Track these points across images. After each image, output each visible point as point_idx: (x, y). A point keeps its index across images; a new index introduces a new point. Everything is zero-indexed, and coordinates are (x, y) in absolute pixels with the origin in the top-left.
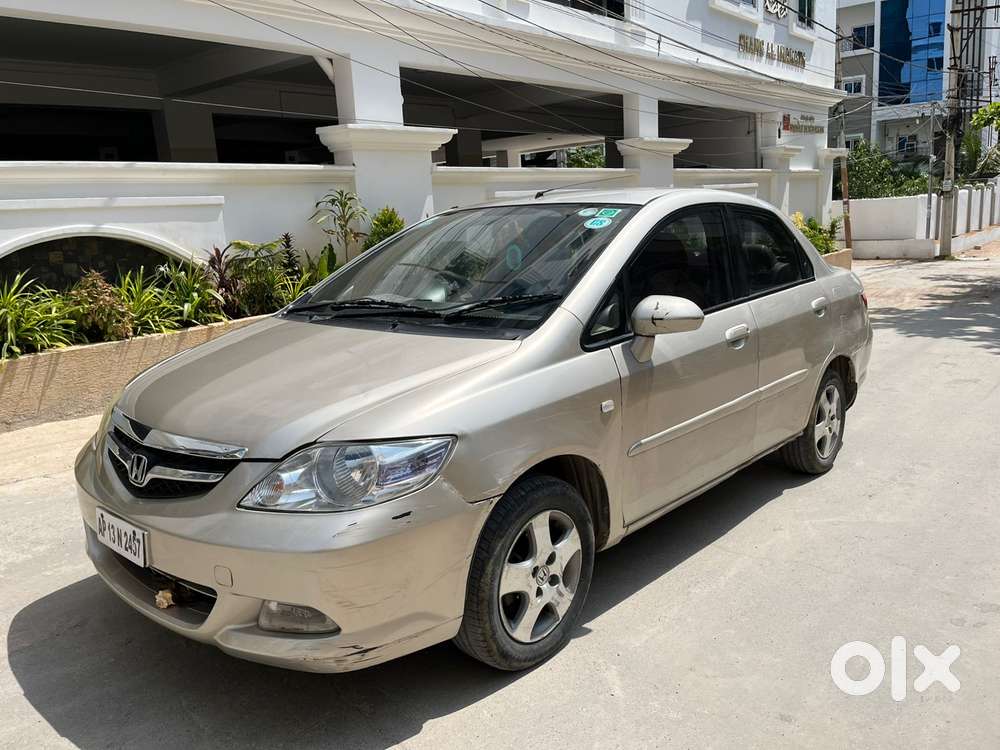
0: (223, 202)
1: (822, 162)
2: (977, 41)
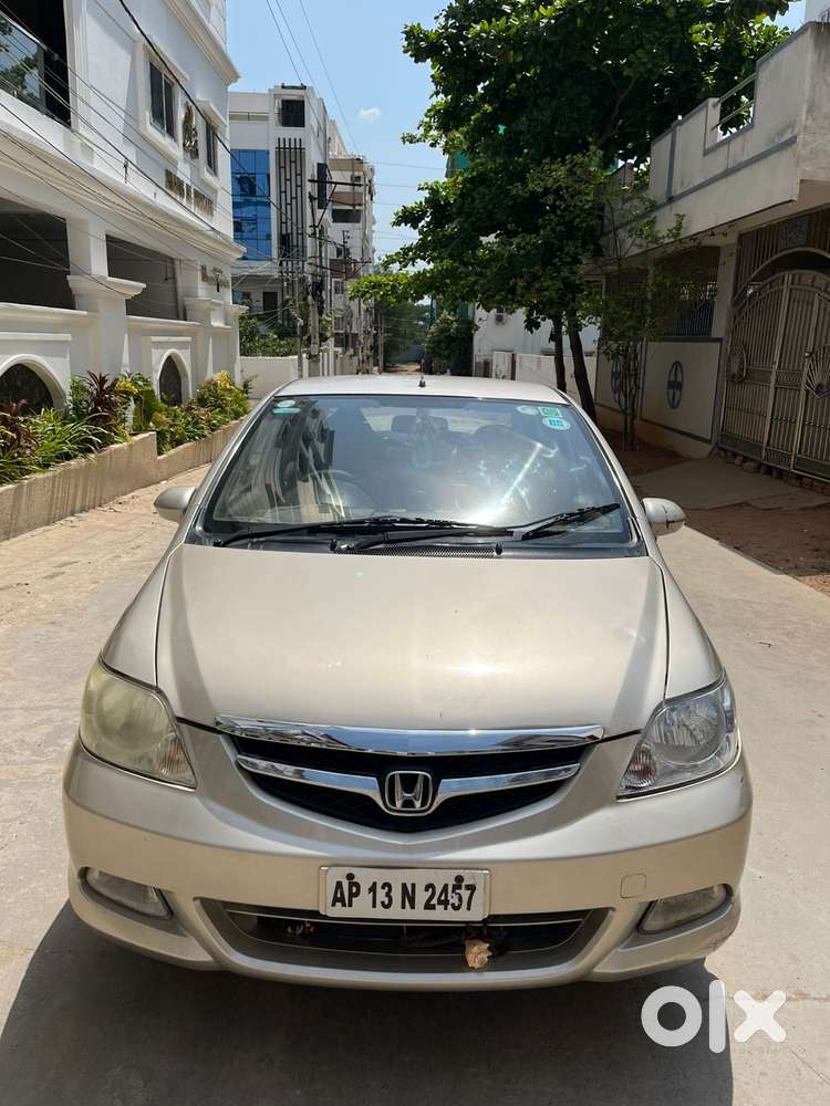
0: (70, 339)
1: (230, 318)
2: (299, 203)
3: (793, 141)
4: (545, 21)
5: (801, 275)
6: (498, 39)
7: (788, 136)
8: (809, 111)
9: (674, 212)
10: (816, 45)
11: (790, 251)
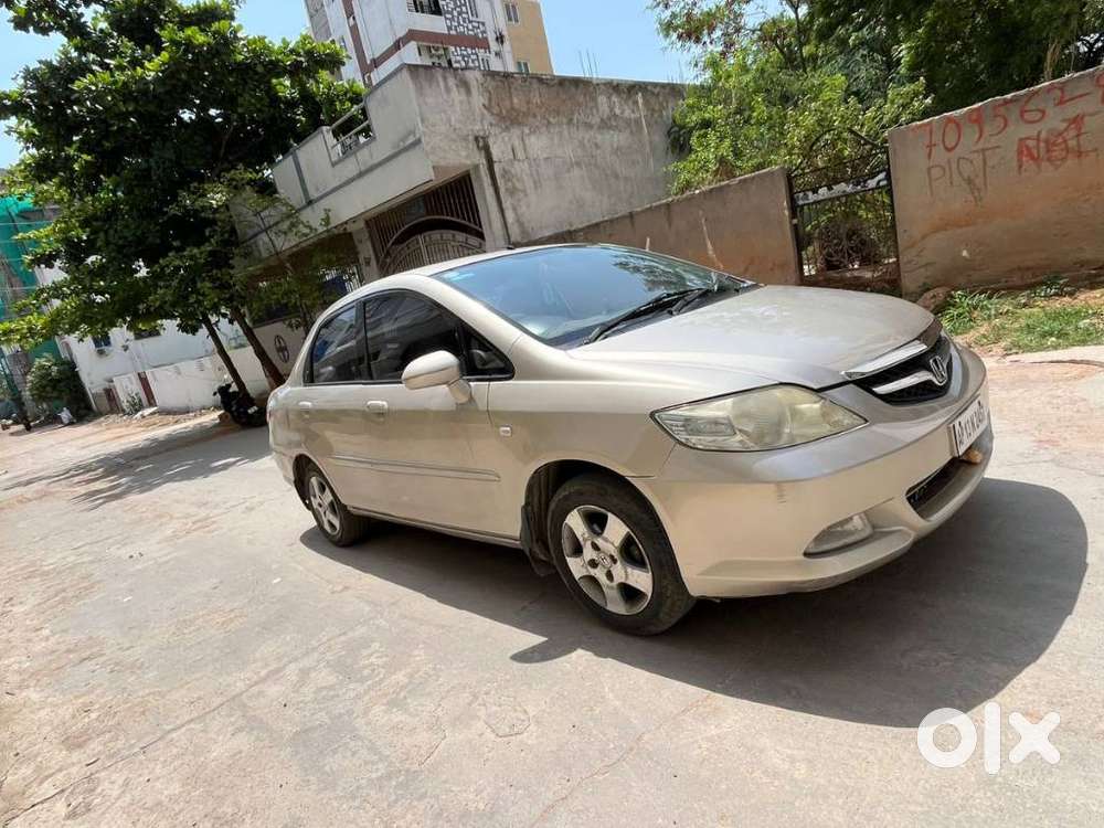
3: (418, 142)
4: (152, 74)
5: (429, 236)
6: (107, 91)
7: (411, 140)
8: (423, 121)
9: (322, 208)
10: (412, 78)
11: (415, 222)
